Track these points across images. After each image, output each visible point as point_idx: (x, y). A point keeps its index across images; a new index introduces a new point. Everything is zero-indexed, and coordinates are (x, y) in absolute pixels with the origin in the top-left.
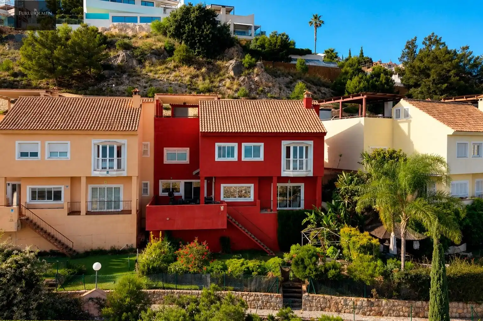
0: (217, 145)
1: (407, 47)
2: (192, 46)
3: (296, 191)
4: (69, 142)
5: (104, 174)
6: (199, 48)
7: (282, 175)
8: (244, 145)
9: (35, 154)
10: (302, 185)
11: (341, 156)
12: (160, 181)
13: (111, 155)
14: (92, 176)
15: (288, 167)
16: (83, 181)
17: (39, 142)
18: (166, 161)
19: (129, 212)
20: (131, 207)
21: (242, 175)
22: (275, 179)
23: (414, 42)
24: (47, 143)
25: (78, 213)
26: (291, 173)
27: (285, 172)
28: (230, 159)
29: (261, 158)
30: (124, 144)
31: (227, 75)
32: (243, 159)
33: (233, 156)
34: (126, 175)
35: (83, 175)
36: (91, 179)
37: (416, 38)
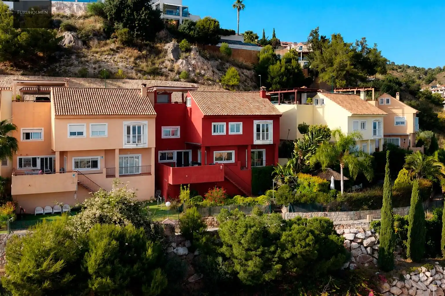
0: (213, 124)
1: (311, 35)
2: (132, 28)
3: (260, 154)
4: (107, 124)
5: (134, 146)
6: (137, 31)
7: (254, 144)
8: (230, 124)
9: (81, 134)
10: (264, 151)
11: (289, 130)
12: (159, 152)
13: (134, 132)
14: (124, 148)
15: (258, 138)
16: (117, 152)
17: (85, 124)
18: (163, 136)
19: (150, 174)
20: (150, 171)
21: (230, 145)
22: (250, 147)
23: (317, 31)
24: (90, 124)
25: (113, 176)
26: (262, 142)
27: (256, 142)
28: (221, 134)
29: (241, 132)
30: (146, 124)
31: (166, 58)
32: (230, 133)
33: (223, 132)
34: (147, 147)
35: (117, 147)
36: (122, 151)
37: (318, 27)
